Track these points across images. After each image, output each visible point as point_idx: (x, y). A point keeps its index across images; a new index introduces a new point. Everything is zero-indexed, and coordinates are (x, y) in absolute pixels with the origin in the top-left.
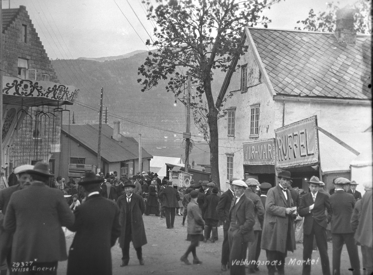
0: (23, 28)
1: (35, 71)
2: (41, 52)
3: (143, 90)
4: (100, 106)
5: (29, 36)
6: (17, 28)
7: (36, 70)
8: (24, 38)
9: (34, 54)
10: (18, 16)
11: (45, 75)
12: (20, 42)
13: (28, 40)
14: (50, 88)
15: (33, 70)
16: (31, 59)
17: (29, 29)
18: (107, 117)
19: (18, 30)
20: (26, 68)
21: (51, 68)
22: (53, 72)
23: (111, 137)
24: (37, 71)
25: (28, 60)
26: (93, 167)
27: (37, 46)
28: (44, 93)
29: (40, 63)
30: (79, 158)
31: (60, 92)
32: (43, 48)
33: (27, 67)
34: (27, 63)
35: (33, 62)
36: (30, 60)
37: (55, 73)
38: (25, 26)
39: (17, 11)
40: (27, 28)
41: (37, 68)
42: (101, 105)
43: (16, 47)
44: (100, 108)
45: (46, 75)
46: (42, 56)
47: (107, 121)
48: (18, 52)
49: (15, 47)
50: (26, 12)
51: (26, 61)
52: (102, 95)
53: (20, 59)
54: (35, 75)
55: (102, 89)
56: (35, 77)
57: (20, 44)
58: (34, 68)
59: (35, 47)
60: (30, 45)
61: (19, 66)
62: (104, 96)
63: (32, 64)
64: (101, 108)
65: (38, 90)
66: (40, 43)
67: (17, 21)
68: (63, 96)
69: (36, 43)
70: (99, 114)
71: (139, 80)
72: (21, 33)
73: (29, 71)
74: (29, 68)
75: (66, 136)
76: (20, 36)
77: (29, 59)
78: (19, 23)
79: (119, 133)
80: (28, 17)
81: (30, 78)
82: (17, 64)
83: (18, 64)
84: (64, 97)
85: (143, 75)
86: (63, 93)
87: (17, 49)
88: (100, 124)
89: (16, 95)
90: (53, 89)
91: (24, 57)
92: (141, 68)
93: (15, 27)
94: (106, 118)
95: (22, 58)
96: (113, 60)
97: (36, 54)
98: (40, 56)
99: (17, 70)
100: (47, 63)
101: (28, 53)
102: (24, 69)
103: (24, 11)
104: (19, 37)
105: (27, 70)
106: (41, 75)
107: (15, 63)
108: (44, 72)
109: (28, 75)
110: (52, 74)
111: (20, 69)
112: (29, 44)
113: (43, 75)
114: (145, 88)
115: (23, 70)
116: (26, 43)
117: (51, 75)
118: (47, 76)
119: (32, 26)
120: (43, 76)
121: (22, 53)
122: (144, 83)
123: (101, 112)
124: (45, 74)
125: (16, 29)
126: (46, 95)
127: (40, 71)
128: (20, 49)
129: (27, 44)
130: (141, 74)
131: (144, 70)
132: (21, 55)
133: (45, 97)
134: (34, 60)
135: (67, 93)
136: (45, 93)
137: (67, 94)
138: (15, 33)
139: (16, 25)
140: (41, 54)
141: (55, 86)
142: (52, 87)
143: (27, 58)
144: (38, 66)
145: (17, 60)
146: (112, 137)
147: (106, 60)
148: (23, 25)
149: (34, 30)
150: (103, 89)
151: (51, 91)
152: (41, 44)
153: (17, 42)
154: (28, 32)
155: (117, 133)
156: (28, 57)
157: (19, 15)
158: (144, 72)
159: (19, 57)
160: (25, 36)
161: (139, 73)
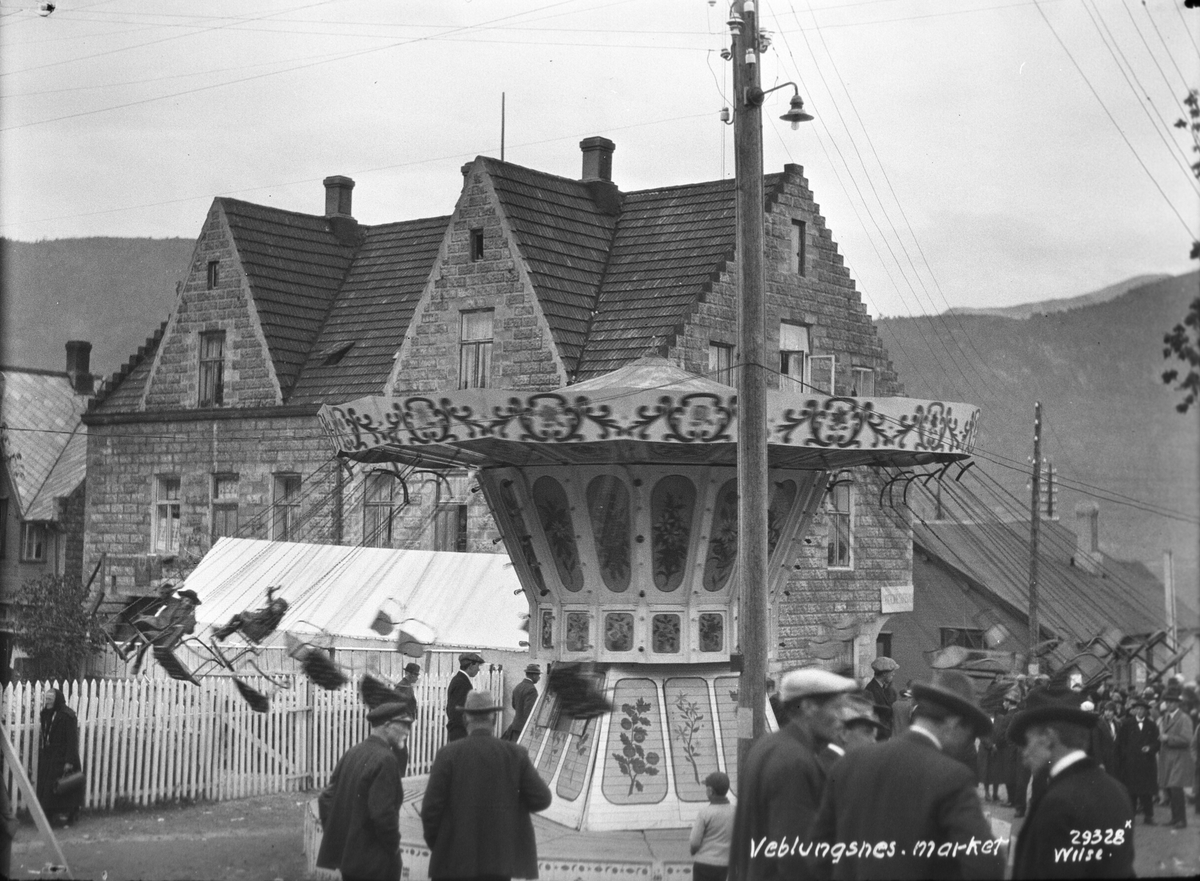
0: (795, 231)
1: (830, 359)
2: (849, 299)
3: (1182, 409)
4: (1034, 462)
5: (812, 253)
6: (777, 234)
7: (833, 357)
8: (796, 260)
9: (827, 309)
10: (780, 195)
11: (859, 372)
12: (785, 273)
13: (808, 266)
14: (904, 418)
15: (826, 356)
16: (819, 324)
17: (811, 231)
18: (1054, 495)
19: (780, 237)
20: (803, 352)
21: (879, 349)
22: (884, 362)
23: (1069, 562)
24: (837, 360)
25: (808, 326)
26: (1014, 658)
27: (837, 282)
28: (890, 433)
29: (845, 334)
30: (969, 630)
31: (934, 424)
32: (854, 288)
33: (806, 351)
34: (805, 335)
35: (824, 332)
36: (814, 327)
37: (891, 363)
38: (801, 224)
39: (775, 181)
40: (806, 228)
41: (838, 351)
42: (1037, 460)
43: (775, 291)
44: (1032, 471)
45: (865, 369)
46: (851, 311)
47: (1054, 508)
48: (779, 305)
49: (771, 291)
50: (803, 184)
51: (805, 329)
52: (1038, 428)
53: (788, 326)
54: (830, 371)
55: (1038, 409)
56: (830, 379)
57: (785, 280)
58: (827, 350)
59: (830, 287)
60: (815, 280)
61: (782, 347)
62: (1044, 429)
63: (820, 338)
64: (1037, 467)
65: (873, 426)
66: (845, 273)
67: (778, 211)
68: (942, 436)
69: (832, 274)
70: (1029, 487)
71: (1169, 377)
72: (789, 246)
73: (812, 359)
74: (811, 353)
75: (925, 559)
76: (786, 256)
77: (812, 325)
78: (782, 217)
79: (1095, 548)
80: (809, 196)
81: (816, 381)
82: (778, 341)
83: (782, 342)
84: (944, 440)
85: (1182, 357)
86: (939, 426)
87: (777, 296)
88: (1036, 519)
89: (813, 445)
90: (915, 418)
91: (798, 318)
92: (1173, 338)
93: (770, 229)
94: (1050, 498)
95: (793, 322)
96: (1059, 312)
97: (832, 309)
98: (843, 312)
99: (777, 358)
100: (866, 333)
101: (810, 305)
102: (796, 356)
103: (798, 181)
104: (783, 259)
105: (807, 357)
106: (849, 370)
107: (770, 339)
108: (856, 360)
109: (809, 374)
110: (881, 365)
111: (785, 355)
112: (811, 278)
113: (853, 371)
114: (1190, 400)
115: (795, 360)
116: (804, 276)
117: (878, 369)
118: (865, 372)
119: (819, 222)
120: (853, 376)
121: (792, 307)
122: (1186, 385)
123: (1035, 480)
124: (858, 369)
125: (773, 235)
126: (897, 440)
127: (845, 359)
128: (786, 295)
129: (806, 280)
130: (1174, 355)
131: (1186, 340)
132: (788, 314)
133: (896, 447)
134: (826, 326)
135: (952, 426)
136: (895, 437)
137: (951, 430)
138: (772, 247)
139: (774, 224)
140: (848, 307)
141: (920, 409)
142: (911, 413)
143: (806, 321)
144: (839, 345)
145: (778, 329)
146: (1072, 560)
147: (1035, 310)
148: (795, 222)
149: (825, 235)
150: (1040, 405)
151: (909, 428)
152: (848, 275)
153: (776, 273)
154: (808, 241)
155: (1088, 546)
156: (809, 319)
157: (782, 192)
158: (1186, 348)
159: (784, 321)
160: (801, 255)
161: (1167, 354)
